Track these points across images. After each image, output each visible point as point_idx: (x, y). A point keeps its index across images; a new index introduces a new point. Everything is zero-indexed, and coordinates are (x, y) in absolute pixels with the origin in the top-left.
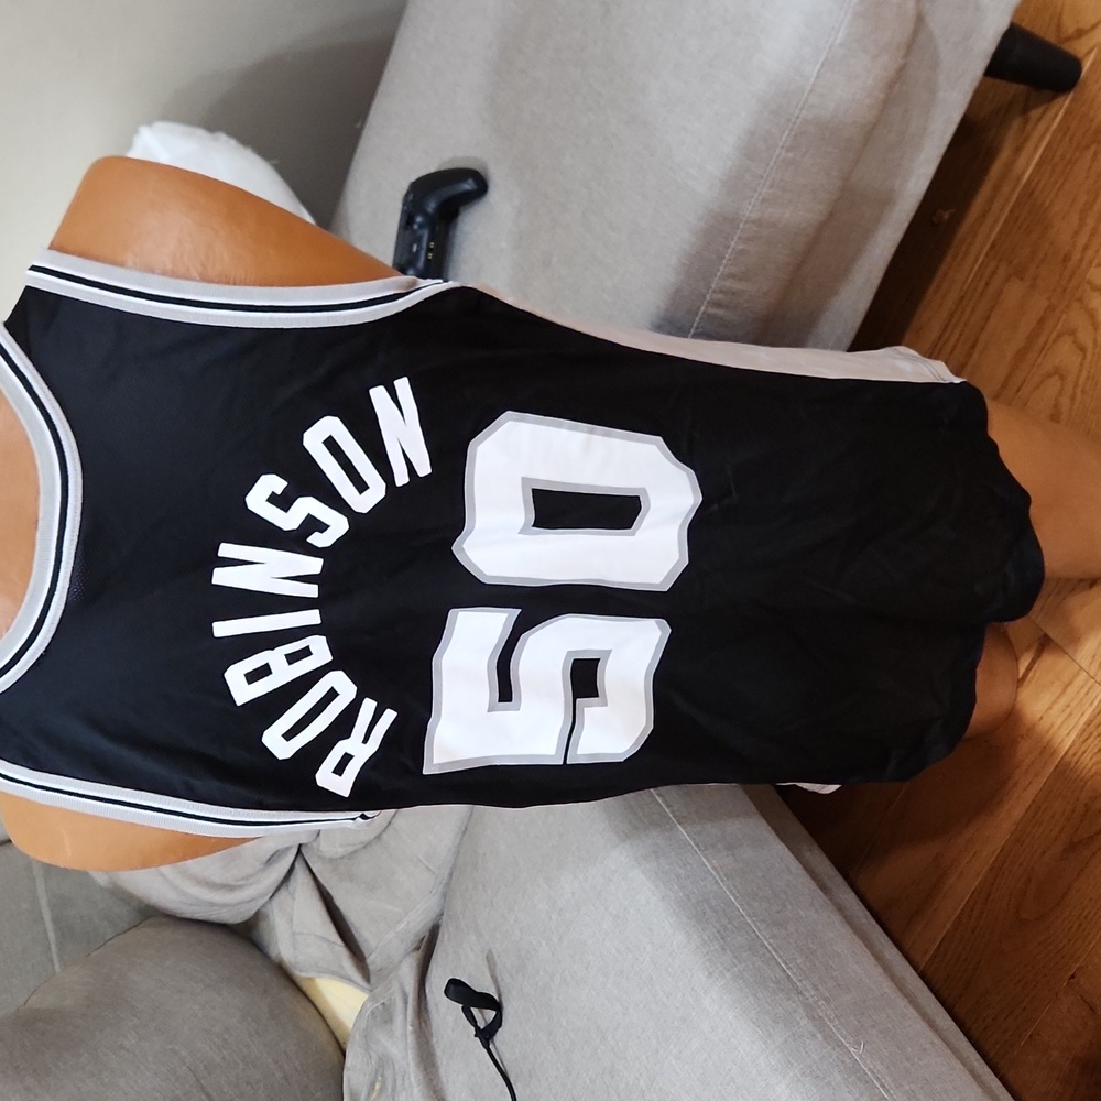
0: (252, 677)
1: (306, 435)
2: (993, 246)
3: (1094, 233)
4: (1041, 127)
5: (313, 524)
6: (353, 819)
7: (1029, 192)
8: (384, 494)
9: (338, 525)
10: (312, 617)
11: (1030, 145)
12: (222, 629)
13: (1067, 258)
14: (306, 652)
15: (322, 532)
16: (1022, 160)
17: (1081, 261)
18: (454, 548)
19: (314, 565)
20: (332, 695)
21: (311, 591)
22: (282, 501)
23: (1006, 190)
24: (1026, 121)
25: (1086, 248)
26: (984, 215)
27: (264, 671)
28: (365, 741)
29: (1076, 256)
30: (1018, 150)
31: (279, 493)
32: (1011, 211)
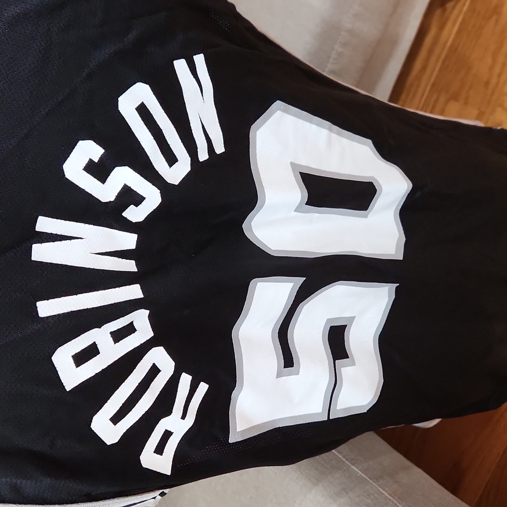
0: (81, 358)
1: (121, 99)
2: (433, 85)
3: (504, 65)
4: (456, 12)
5: (129, 197)
6: (154, 498)
7: (453, 49)
8: (189, 169)
9: (152, 198)
10: (134, 292)
11: (449, 24)
12: (47, 308)
13: (487, 84)
14: (130, 329)
15: (137, 206)
16: (445, 32)
17: (497, 84)
18: (244, 226)
19: (129, 241)
20: (154, 371)
21: (130, 266)
22: (99, 170)
23: (437, 51)
24: (445, 10)
25: (500, 75)
26: (424, 68)
27: (91, 351)
28: (183, 417)
29: (494, 80)
30: (441, 28)
31: (96, 160)
32: (443, 62)
